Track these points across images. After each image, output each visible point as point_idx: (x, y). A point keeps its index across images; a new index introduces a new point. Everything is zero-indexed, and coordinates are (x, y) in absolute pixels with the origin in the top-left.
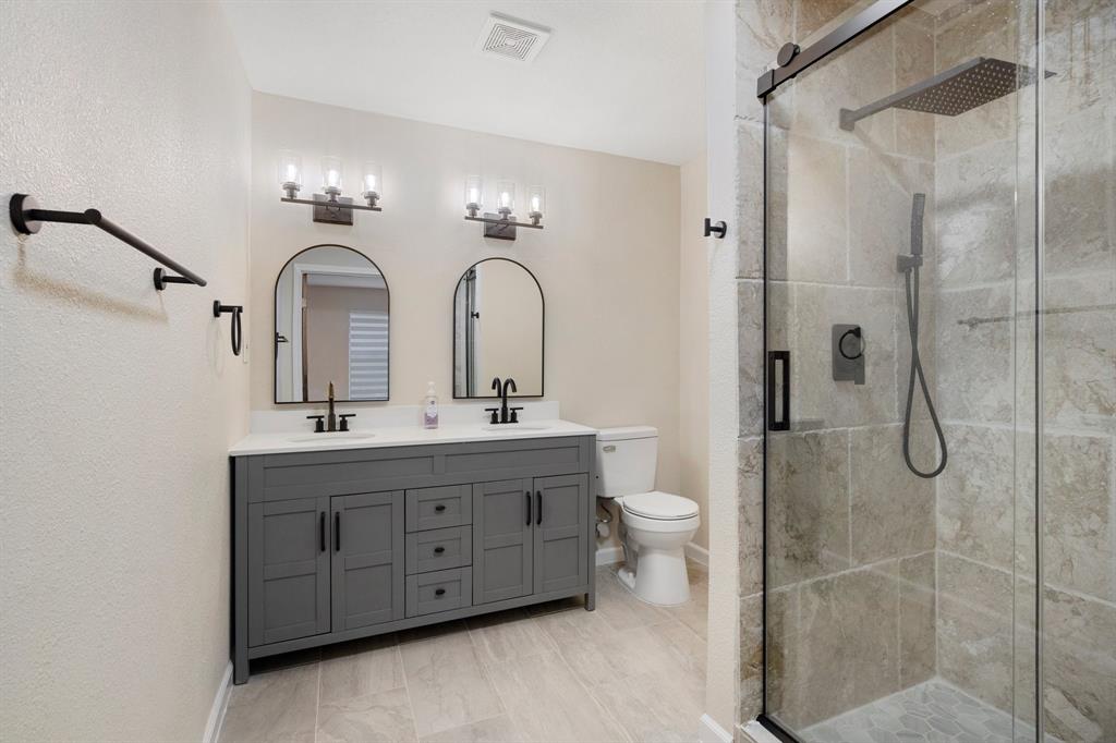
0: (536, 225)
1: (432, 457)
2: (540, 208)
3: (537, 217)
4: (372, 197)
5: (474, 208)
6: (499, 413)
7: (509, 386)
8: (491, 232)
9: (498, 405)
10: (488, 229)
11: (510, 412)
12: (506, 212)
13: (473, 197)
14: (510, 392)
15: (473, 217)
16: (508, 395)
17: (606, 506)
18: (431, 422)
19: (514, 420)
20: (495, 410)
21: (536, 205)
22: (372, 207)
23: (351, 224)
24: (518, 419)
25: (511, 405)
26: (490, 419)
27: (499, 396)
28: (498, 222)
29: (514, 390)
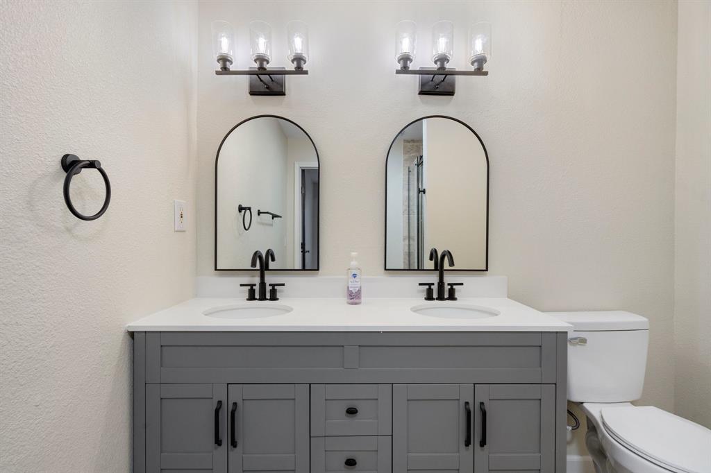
0: (480, 72)
1: (343, 346)
2: (483, 49)
3: (481, 61)
4: (299, 59)
5: (405, 59)
6: (435, 288)
7: (446, 260)
8: (426, 89)
9: (434, 279)
10: (423, 84)
11: (447, 288)
12: (443, 59)
13: (405, 47)
14: (446, 265)
15: (405, 70)
16: (445, 268)
17: (575, 412)
18: (354, 297)
19: (452, 297)
20: (430, 285)
21: (478, 47)
22: (299, 70)
23: (283, 94)
24: (456, 296)
25: (448, 279)
26: (424, 295)
27: (436, 269)
28: (434, 73)
29: (452, 263)
